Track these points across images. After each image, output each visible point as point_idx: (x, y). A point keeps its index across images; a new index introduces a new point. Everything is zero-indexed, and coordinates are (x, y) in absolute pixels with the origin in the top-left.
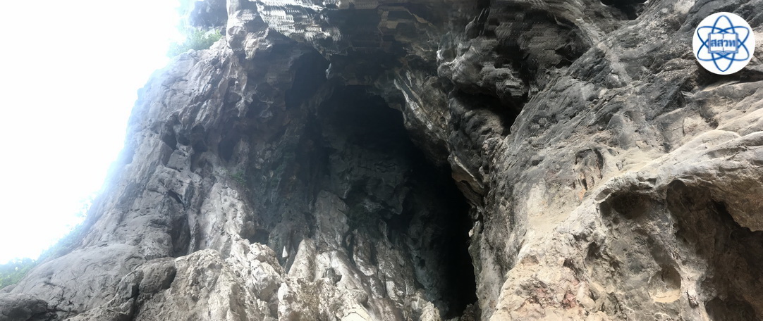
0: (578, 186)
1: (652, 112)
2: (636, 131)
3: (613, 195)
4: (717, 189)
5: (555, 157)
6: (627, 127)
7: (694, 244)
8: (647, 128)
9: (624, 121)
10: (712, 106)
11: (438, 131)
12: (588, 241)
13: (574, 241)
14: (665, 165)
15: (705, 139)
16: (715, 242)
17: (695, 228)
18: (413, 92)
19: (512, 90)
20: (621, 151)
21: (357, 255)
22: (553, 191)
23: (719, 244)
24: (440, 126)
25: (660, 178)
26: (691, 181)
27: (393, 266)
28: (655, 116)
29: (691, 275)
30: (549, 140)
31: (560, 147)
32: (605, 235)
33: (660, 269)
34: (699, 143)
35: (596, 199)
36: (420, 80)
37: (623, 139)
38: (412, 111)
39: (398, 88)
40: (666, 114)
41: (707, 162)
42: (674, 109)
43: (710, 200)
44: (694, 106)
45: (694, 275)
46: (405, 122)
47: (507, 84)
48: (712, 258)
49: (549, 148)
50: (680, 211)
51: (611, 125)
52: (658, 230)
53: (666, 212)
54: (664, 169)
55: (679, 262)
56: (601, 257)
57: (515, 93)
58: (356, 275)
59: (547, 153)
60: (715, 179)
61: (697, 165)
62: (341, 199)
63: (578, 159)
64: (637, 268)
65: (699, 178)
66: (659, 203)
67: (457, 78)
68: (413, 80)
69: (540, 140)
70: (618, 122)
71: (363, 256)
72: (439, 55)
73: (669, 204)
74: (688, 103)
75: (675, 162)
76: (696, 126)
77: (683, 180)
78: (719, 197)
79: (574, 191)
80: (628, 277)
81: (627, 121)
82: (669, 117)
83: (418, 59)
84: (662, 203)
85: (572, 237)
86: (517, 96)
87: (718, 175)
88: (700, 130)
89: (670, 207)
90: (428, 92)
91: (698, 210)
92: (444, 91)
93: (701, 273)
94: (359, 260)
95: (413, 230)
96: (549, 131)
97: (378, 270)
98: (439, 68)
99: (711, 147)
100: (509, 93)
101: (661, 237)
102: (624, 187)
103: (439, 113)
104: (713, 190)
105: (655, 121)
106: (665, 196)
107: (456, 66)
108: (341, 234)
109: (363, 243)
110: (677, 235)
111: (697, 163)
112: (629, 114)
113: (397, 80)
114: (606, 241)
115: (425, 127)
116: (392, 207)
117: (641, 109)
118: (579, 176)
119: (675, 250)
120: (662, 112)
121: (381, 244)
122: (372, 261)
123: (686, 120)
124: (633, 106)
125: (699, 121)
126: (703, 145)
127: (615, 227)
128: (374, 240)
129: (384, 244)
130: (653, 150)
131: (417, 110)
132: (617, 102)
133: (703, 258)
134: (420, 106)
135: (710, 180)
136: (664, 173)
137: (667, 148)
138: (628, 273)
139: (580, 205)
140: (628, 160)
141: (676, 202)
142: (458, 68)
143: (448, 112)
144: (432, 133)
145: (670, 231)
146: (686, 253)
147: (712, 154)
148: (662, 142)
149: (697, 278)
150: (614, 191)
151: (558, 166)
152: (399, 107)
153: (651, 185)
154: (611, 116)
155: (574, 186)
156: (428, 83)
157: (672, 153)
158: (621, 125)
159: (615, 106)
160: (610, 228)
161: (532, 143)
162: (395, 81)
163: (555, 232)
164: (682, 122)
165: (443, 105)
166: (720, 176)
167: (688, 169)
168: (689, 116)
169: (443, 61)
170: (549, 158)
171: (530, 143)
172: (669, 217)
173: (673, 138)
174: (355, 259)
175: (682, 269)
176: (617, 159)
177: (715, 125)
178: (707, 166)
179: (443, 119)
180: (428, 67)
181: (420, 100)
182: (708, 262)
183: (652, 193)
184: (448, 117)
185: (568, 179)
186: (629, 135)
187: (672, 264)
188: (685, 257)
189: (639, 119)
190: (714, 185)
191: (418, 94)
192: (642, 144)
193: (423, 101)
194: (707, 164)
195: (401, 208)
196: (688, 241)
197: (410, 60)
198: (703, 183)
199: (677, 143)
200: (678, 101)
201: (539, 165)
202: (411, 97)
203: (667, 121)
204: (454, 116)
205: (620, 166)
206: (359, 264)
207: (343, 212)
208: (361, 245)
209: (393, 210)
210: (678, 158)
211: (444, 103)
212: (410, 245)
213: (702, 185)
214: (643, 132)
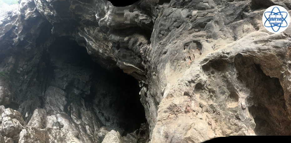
0: (187, 59)
1: (228, 21)
2: (220, 30)
3: (210, 61)
4: (257, 59)
5: (173, 48)
6: (216, 29)
7: (245, 82)
8: (225, 29)
9: (214, 26)
10: (257, 20)
11: (106, 53)
12: (195, 83)
13: (188, 84)
14: (234, 46)
15: (253, 35)
16: (255, 82)
17: (246, 75)
18: (90, 37)
19: (144, 21)
20: (213, 40)
21: (73, 115)
22: (175, 64)
23: (256, 83)
24: (106, 50)
25: (232, 52)
26: (245, 54)
27: (88, 119)
28: (229, 23)
29: (243, 96)
30: (169, 41)
31: (176, 43)
32: (206, 79)
33: (230, 93)
34: (251, 37)
35: (200, 64)
36: (92, 30)
37: (214, 35)
38: (90, 46)
39: (81, 36)
40: (236, 22)
41: (254, 46)
42: (239, 20)
43: (253, 63)
44: (248, 19)
45: (245, 96)
46: (88, 52)
47: (141, 19)
48: (253, 89)
49: (170, 45)
50: (240, 67)
51: (206, 28)
52: (229, 76)
53: (234, 68)
54: (234, 48)
55: (238, 90)
56: (205, 89)
57: (147, 22)
58: (73, 124)
59: (169, 47)
60: (256, 54)
61: (249, 47)
62: (62, 89)
63: (186, 47)
64: (223, 93)
65: (249, 53)
66: (230, 64)
67: (110, 24)
68: (88, 31)
69: (164, 42)
70: (211, 26)
71: (76, 115)
72: (97, 17)
73: (235, 64)
74: (246, 17)
75: (239, 45)
76: (249, 29)
77: (242, 54)
78: (257, 62)
79: (185, 62)
80: (220, 97)
81: (216, 26)
82: (237, 24)
83: (88, 21)
84: (232, 64)
85: (187, 82)
86: (148, 23)
87: (258, 52)
88: (251, 31)
89: (236, 66)
90: (97, 35)
91: (248, 67)
92: (105, 33)
93: (247, 95)
94: (74, 117)
95: (96, 101)
96: (168, 36)
97: (82, 121)
98: (99, 22)
99: (256, 39)
100: (144, 23)
101: (231, 79)
102: (216, 57)
103: (105, 44)
104: (255, 59)
105: (229, 25)
106: (233, 61)
107: (107, 18)
108: (63, 106)
109: (75, 109)
110: (238, 78)
111: (249, 46)
112: (217, 22)
113: (80, 33)
114: (207, 82)
115: (98, 51)
116: (85, 92)
117: (222, 19)
118: (187, 55)
119: (237, 85)
120: (234, 21)
121: (82, 109)
122: (79, 117)
123: (244, 26)
124: (218, 18)
125: (251, 27)
126: (252, 38)
127: (212, 75)
128: (79, 107)
129: (84, 109)
130: (228, 39)
131: (93, 44)
132: (209, 17)
133: (249, 89)
134: (94, 43)
135: (254, 54)
136: (234, 50)
137: (235, 39)
138: (220, 95)
139: (189, 68)
140: (218, 44)
141: (238, 63)
142: (109, 19)
143: (110, 42)
144: (102, 54)
145: (235, 76)
146: (241, 86)
147: (256, 42)
148: (233, 36)
149: (246, 97)
150: (210, 59)
151: (176, 52)
152: (83, 45)
153: (227, 56)
154: (206, 24)
155: (185, 60)
156: (96, 31)
157: (238, 41)
158: (213, 27)
159: (208, 18)
160: (209, 76)
161: (161, 43)
162: (79, 33)
163: (179, 81)
164: (242, 26)
165: (106, 39)
166: (259, 53)
167: (245, 49)
168: (246, 24)
169: (100, 19)
170: (171, 49)
171: (160, 44)
172: (235, 70)
173: (238, 34)
174: (72, 117)
175: (240, 93)
176: (212, 44)
177: (257, 29)
178: (253, 48)
179: (107, 46)
180: (94, 23)
181: (93, 40)
182: (251, 90)
183: (228, 59)
184: (111, 45)
185: (181, 57)
186: (218, 33)
187: (235, 91)
188: (241, 88)
189: (221, 24)
190: (256, 57)
191: (92, 37)
192: (223, 36)
193: (95, 40)
194: (253, 47)
195: (89, 92)
196: (242, 81)
197: (84, 22)
198: (251, 55)
199: (240, 36)
200: (241, 16)
201: (167, 54)
202: (88, 39)
203: (236, 26)
204: (114, 43)
205: (213, 48)
206: (74, 119)
207: (63, 95)
208: (74, 110)
209: (86, 93)
210: (240, 43)
211: (106, 38)
212: (95, 108)
213: (251, 56)
214: (223, 31)
